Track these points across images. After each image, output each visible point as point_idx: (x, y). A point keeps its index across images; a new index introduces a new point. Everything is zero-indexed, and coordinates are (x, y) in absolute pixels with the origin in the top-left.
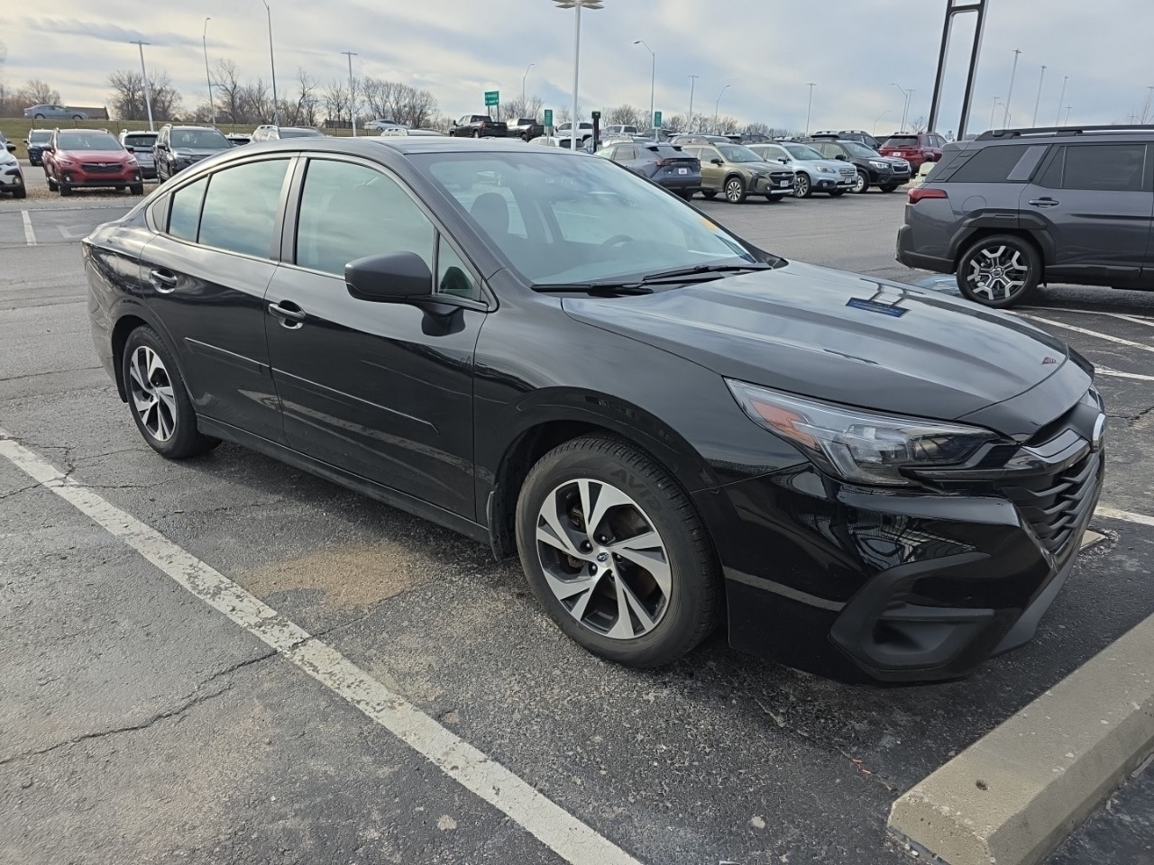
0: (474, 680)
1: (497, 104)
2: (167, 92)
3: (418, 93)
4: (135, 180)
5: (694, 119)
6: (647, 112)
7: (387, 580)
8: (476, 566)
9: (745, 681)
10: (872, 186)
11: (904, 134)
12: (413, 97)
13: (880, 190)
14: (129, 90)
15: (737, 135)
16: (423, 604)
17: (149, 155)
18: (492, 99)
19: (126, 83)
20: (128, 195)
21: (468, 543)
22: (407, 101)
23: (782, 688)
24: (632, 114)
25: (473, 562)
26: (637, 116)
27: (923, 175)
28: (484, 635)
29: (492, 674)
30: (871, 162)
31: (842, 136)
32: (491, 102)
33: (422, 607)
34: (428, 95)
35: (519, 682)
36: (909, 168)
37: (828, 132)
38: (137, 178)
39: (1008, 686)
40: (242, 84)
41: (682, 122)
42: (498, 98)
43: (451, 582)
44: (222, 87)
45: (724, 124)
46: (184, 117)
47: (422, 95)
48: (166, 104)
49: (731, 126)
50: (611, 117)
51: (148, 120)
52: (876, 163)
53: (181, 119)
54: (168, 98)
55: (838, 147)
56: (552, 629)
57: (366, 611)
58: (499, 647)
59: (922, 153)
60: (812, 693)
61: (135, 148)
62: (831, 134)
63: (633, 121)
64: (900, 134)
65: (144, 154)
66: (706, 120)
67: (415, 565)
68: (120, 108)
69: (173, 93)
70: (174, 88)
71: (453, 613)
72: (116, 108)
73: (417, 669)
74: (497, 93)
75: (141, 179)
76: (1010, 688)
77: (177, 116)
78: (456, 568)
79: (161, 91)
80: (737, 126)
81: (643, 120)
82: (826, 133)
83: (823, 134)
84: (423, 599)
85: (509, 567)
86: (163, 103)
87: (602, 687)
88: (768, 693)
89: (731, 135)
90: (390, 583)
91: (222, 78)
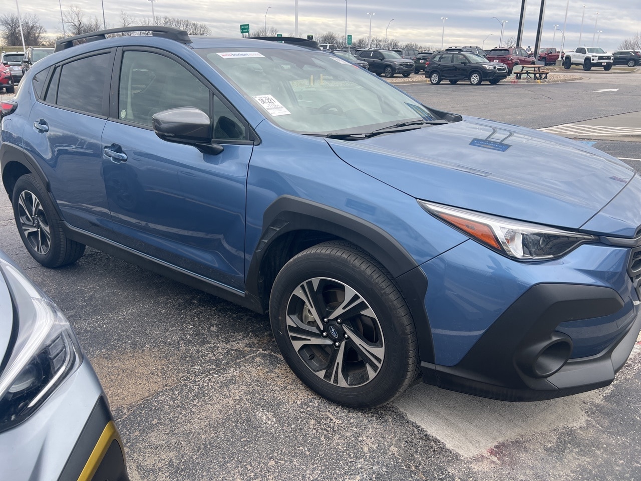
0: (205, 474)
1: (248, 32)
2: (37, 28)
3: (199, 26)
4: (8, 84)
5: (373, 40)
6: (343, 36)
7: (145, 382)
8: (214, 367)
9: (420, 464)
10: (484, 80)
11: (501, 48)
12: (195, 29)
13: (489, 83)
14: (12, 27)
15: (399, 49)
16: (171, 403)
17: (20, 67)
18: (245, 29)
19: (10, 22)
20: (4, 93)
21: (210, 347)
22: (191, 31)
23: (449, 470)
24: (334, 38)
25: (212, 364)
26: (337, 39)
27: (515, 73)
28: (216, 430)
29: (220, 467)
30: (483, 65)
31: (464, 50)
32: (244, 31)
33: (170, 406)
34: (205, 28)
35: (241, 474)
36: (506, 69)
37: (456, 47)
38: (10, 82)
39: (621, 460)
40: (85, 21)
41: (365, 42)
42: (248, 28)
43: (195, 382)
44: (72, 24)
45: (391, 43)
46: (48, 43)
47: (201, 27)
48: (37, 35)
49: (395, 45)
50: (321, 40)
51: (22, 45)
52: (487, 66)
53: (46, 44)
54: (38, 31)
55: (462, 56)
56: (269, 422)
57: (125, 411)
58: (228, 440)
59: (512, 60)
60: (472, 473)
61: (9, 63)
62: (458, 48)
63: (335, 42)
64: (498, 48)
65: (17, 67)
66: (380, 41)
67: (168, 367)
68: (7, 38)
69: (41, 29)
70: (41, 25)
71: (193, 410)
72: (4, 38)
73: (159, 465)
74: (248, 25)
75: (12, 83)
76: (622, 461)
77: (44, 43)
78: (199, 369)
79: (32, 27)
80: (399, 44)
81: (341, 41)
82: (454, 48)
83: (453, 48)
84: (172, 398)
85: (240, 367)
86: (35, 34)
87: (308, 476)
88: (438, 475)
89: (396, 49)
90: (147, 385)
91: (72, 18)
